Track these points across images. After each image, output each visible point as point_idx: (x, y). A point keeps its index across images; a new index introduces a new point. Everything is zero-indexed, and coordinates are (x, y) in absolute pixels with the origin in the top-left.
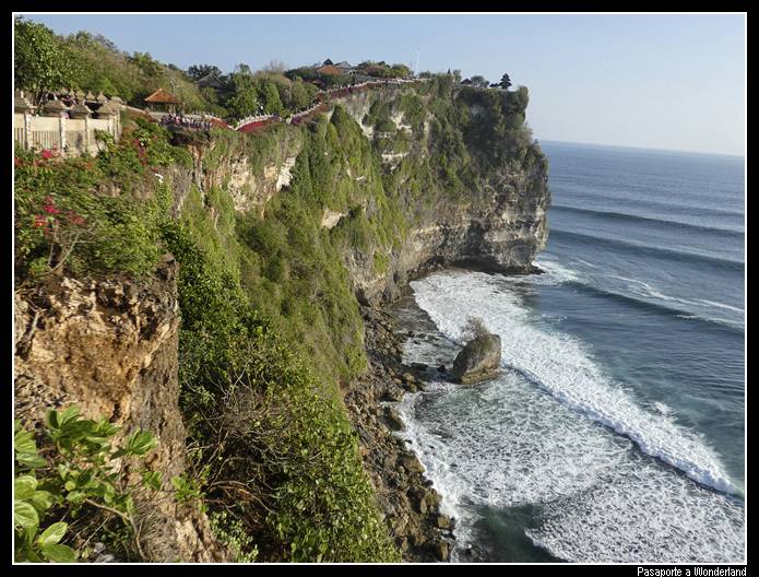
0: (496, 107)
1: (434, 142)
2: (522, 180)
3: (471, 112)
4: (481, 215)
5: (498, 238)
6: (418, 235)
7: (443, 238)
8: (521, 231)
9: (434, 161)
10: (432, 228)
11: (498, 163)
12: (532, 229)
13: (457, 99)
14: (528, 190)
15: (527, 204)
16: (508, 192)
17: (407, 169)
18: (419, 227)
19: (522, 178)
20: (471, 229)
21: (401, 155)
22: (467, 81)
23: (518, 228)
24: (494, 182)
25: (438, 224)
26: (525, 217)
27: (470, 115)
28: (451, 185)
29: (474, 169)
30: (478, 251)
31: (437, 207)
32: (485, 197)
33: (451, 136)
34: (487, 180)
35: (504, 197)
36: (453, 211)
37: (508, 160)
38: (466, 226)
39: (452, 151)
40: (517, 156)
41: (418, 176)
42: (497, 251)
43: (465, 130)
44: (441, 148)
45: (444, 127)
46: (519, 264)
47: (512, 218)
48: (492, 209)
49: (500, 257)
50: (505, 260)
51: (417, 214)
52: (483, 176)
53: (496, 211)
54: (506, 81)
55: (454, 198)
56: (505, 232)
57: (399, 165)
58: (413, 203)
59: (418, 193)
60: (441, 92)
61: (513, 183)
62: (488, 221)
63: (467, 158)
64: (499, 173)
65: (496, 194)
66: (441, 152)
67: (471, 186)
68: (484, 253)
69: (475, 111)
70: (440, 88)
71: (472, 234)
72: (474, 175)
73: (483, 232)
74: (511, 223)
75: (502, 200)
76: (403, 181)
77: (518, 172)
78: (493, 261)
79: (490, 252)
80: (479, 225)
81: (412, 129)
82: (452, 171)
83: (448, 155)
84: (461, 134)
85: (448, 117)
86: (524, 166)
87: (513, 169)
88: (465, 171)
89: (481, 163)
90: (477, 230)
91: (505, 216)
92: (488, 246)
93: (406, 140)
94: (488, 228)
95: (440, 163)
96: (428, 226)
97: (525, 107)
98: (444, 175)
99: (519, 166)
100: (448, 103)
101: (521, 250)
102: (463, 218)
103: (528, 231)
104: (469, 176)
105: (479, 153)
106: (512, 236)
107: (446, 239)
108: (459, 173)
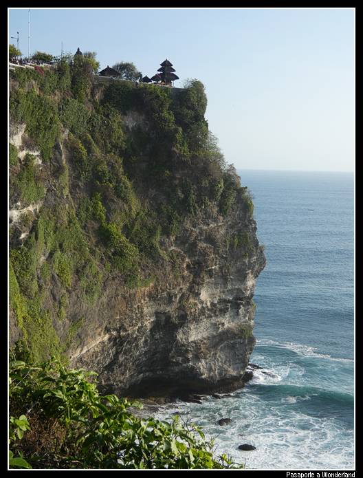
0: (165, 114)
1: (78, 177)
2: (222, 231)
3: (125, 123)
4: (170, 299)
5: (196, 334)
6: (80, 360)
7: (112, 352)
8: (227, 316)
9: (83, 214)
10: (99, 340)
11: (184, 207)
12: (242, 311)
13: (102, 102)
14: (232, 246)
15: (233, 270)
16: (205, 254)
17: (46, 235)
18: (82, 344)
19: (220, 228)
20: (156, 326)
21: (31, 208)
22: (108, 71)
23: (223, 312)
24: (181, 241)
25: (107, 330)
26: (231, 291)
27: (126, 129)
28: (119, 253)
29: (149, 222)
30: (166, 363)
31: (104, 299)
32: (173, 267)
33: (105, 167)
34: (173, 239)
35: (199, 263)
36: (129, 300)
37: (200, 201)
38: (148, 323)
39: (111, 193)
40: (212, 193)
41: (66, 244)
42: (197, 357)
43: (124, 154)
44: (92, 190)
45: (89, 151)
46: (232, 372)
47: (212, 295)
48: (185, 287)
49: (202, 365)
50: (210, 370)
51: (75, 319)
52: (166, 232)
53: (191, 289)
54: (167, 71)
55: (128, 278)
56: (205, 323)
57: (34, 230)
58: (66, 301)
59: (70, 278)
60: (75, 90)
61: (210, 239)
62: (181, 308)
63: (135, 204)
64: (188, 225)
65: (187, 260)
66: (92, 196)
67: (148, 251)
68: (177, 363)
69: (130, 122)
70: (73, 82)
71: (157, 336)
72: (151, 233)
73: (175, 328)
74: (212, 304)
75: (198, 269)
76: (42, 259)
77: (215, 220)
78: (194, 374)
79: (188, 360)
80: (168, 318)
81: (42, 156)
82: (116, 228)
83: (105, 200)
84: (120, 161)
85: (92, 132)
86: (222, 210)
87: (208, 217)
88: (137, 227)
89: (159, 211)
90: (167, 326)
91: (204, 295)
92: (182, 350)
93: (37, 179)
94: (183, 320)
95: (94, 217)
96: (94, 337)
97: (205, 112)
98: (104, 237)
99: (216, 210)
100: (89, 109)
101: (232, 347)
102: (145, 310)
103: (237, 314)
104: (145, 236)
105: (152, 192)
106: (215, 326)
107: (117, 353)
108: (127, 230)
